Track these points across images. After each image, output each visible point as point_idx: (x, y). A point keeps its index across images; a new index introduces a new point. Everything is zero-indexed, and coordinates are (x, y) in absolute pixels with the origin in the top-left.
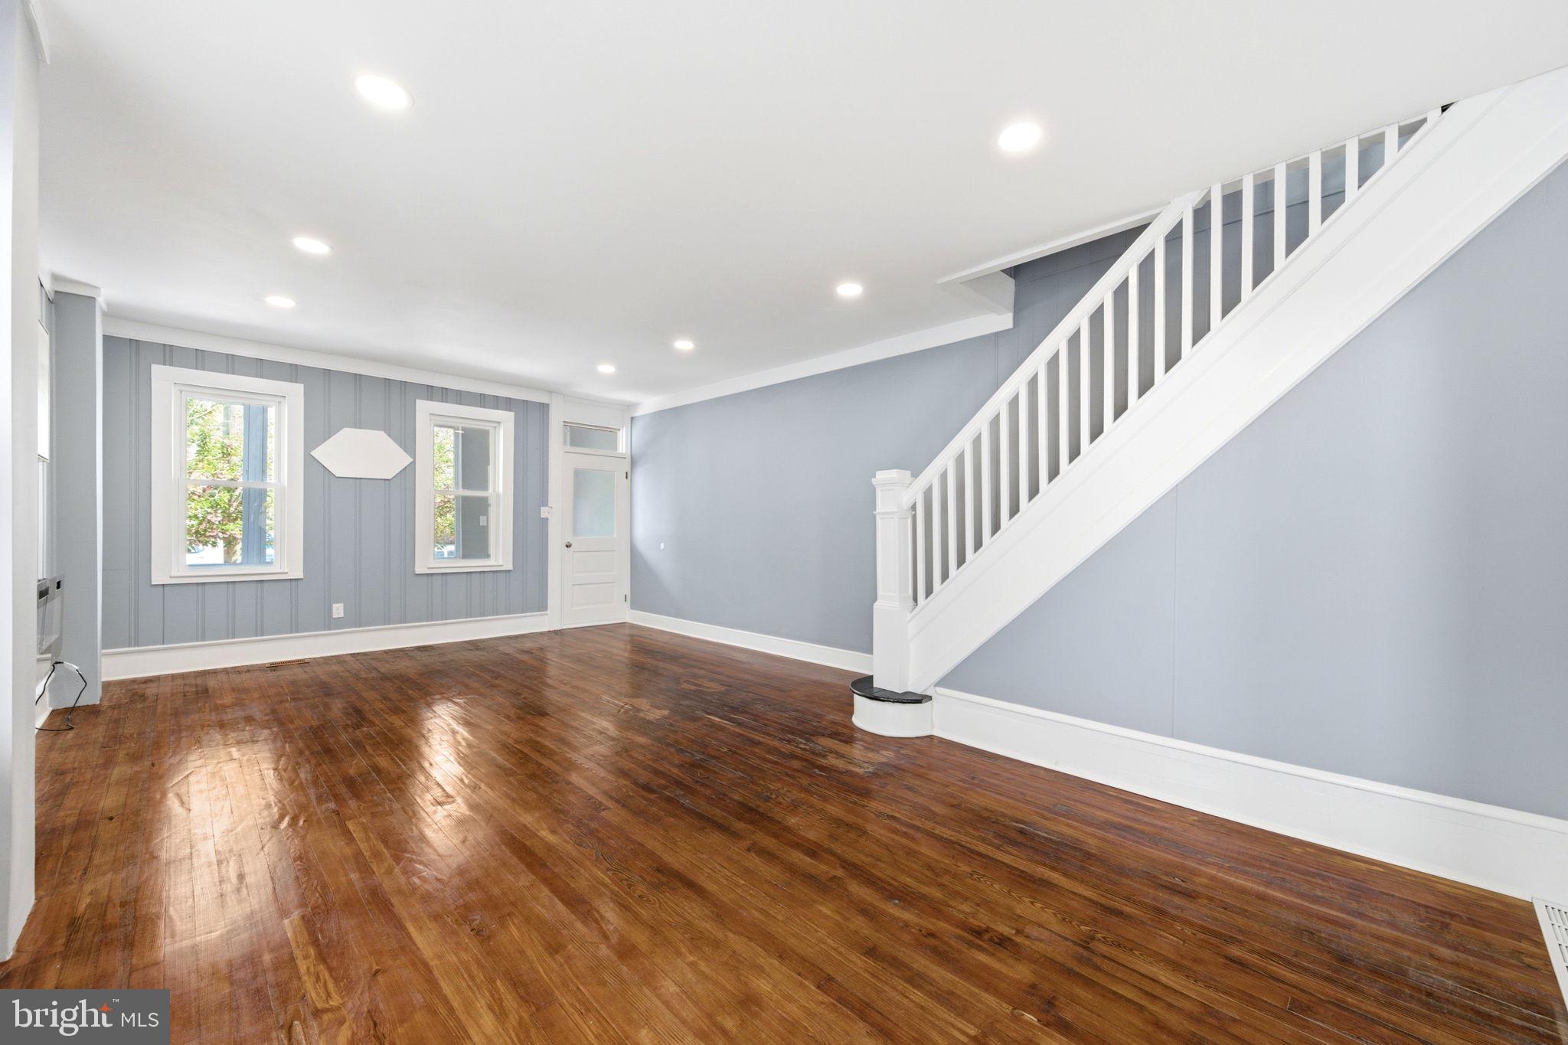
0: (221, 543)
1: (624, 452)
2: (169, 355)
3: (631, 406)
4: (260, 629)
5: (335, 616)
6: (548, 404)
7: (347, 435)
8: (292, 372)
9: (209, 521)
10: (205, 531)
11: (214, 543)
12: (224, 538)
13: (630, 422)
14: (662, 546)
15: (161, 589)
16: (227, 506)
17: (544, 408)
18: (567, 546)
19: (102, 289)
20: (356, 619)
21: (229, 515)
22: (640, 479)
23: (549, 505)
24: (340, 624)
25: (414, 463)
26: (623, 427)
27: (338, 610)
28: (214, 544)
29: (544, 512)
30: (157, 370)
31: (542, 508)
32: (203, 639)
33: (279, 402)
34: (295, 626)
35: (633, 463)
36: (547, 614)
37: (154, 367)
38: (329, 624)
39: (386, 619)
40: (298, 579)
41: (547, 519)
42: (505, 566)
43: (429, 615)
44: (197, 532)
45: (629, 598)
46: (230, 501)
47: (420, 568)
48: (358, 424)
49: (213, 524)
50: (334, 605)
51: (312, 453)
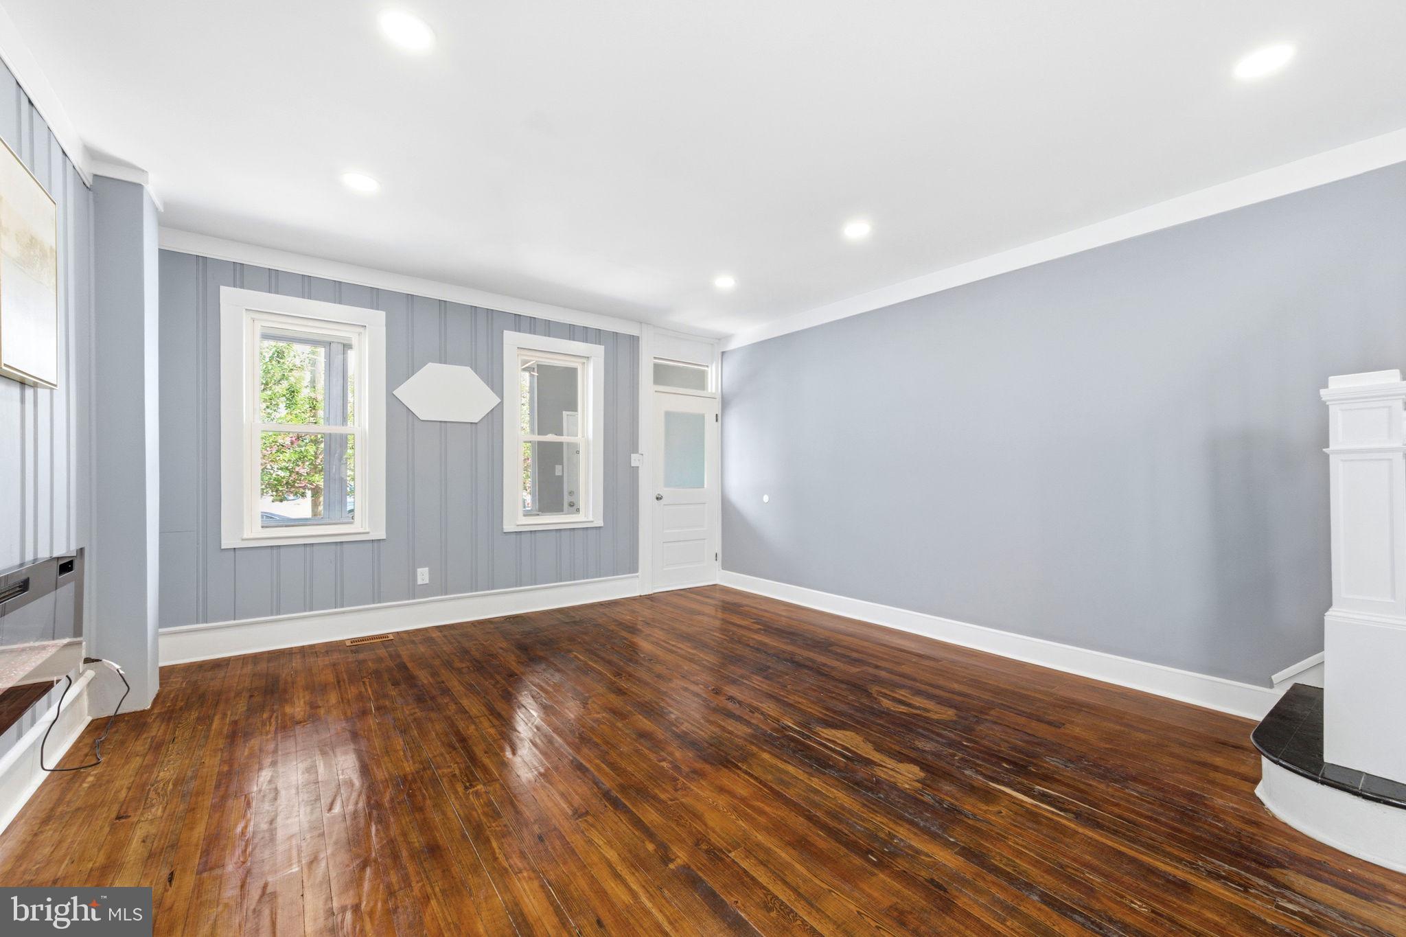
0: (309, 493)
1: (714, 391)
2: (240, 275)
3: (722, 338)
4: (339, 599)
5: (420, 582)
6: (638, 337)
7: (432, 372)
8: (373, 297)
9: (297, 473)
10: (294, 482)
11: (303, 493)
12: (312, 489)
13: (720, 356)
14: (766, 498)
15: (232, 552)
16: (313, 458)
17: (634, 340)
18: (657, 498)
19: (150, 174)
20: (442, 587)
21: (316, 467)
22: (734, 423)
23: (640, 452)
24: (427, 591)
25: (501, 404)
26: (712, 364)
27: (423, 575)
28: (303, 495)
29: (635, 460)
30: (229, 295)
31: (632, 455)
32: (278, 613)
33: (360, 334)
34: (377, 595)
35: (725, 403)
36: (637, 576)
37: (222, 288)
38: (413, 591)
39: (473, 585)
40: (380, 540)
41: (638, 467)
42: (595, 522)
43: (520, 578)
44: (287, 483)
45: (720, 556)
46: (316, 453)
47: (508, 527)
48: (443, 358)
49: (301, 475)
50: (418, 570)
51: (394, 393)
